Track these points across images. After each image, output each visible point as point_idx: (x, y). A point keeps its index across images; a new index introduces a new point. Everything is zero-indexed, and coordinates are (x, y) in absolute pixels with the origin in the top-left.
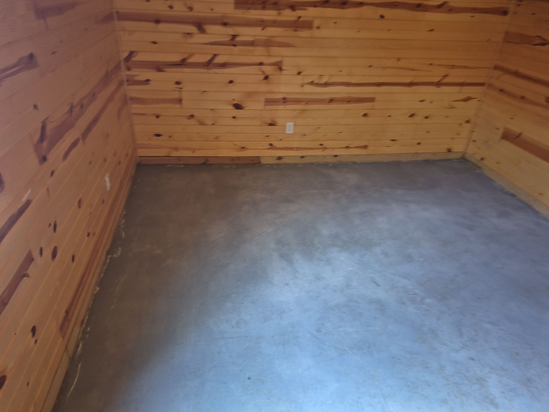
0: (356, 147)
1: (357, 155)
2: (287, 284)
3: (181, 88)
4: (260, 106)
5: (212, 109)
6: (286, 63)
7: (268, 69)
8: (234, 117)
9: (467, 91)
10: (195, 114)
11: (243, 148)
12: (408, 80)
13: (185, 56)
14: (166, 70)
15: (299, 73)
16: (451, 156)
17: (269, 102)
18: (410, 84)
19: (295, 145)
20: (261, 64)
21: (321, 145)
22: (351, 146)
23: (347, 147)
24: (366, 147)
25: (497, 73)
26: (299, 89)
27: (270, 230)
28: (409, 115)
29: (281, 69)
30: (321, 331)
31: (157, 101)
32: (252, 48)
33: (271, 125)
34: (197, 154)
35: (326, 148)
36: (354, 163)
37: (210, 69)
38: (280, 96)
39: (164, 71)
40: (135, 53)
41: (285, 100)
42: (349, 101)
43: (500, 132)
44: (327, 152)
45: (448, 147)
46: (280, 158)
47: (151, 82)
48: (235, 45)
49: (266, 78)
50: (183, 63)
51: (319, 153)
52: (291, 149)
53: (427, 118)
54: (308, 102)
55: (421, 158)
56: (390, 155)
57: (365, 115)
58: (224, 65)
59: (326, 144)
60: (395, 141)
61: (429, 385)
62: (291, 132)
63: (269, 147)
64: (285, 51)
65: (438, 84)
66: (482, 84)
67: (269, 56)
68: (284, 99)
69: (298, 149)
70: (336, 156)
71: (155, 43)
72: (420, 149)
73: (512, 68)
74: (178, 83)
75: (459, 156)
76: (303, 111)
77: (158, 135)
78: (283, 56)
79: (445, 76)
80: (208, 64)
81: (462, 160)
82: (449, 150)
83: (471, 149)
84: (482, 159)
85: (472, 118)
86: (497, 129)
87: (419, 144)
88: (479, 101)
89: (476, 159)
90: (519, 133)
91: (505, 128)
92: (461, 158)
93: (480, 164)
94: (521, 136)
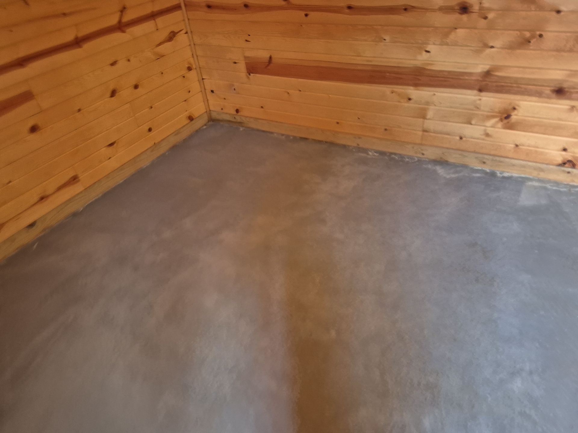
0: (60, 188)
1: (70, 200)
9: (165, 24)
12: (69, 37)
16: (198, 124)
18: (78, 42)
22: (48, 193)
23: (42, 199)
24: (74, 179)
28: (109, 94)
36: (75, 215)
43: (242, 66)
45: (187, 114)
53: (136, 87)
55: (164, 148)
56: (122, 168)
57: (34, 129)
60: (115, 145)
65: (121, 27)
66: (177, 7)
70: (32, 225)
72: (157, 136)
75: (205, 118)
79: (123, 10)
81: (211, 123)
82: (191, 118)
83: (215, 104)
84: (237, 111)
85: (191, 60)
86: (235, 63)
87: (150, 130)
88: (186, 33)
89: (230, 114)
90: (268, 59)
91: (246, 58)
92: (209, 121)
93: (238, 119)
94: (274, 60)
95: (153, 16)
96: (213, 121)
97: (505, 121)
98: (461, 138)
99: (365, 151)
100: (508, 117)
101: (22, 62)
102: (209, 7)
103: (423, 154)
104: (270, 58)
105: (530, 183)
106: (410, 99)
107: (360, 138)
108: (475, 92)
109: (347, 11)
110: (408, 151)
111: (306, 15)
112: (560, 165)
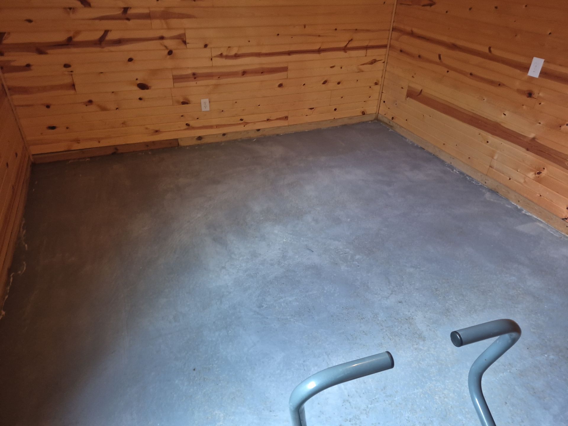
0: (277, 119)
1: (279, 127)
2: (224, 268)
3: (72, 72)
4: (170, 83)
5: (113, 92)
6: (190, 35)
7: (171, 44)
8: (140, 99)
9: (372, 54)
10: (93, 100)
11: (157, 131)
12: (317, 47)
13: (71, 34)
14: (49, 51)
15: (206, 46)
16: (366, 119)
17: (177, 79)
18: (319, 51)
19: (214, 122)
20: (162, 38)
21: (241, 120)
22: (271, 119)
23: (268, 120)
24: (286, 118)
25: (395, 34)
26: (209, 63)
27: (199, 215)
28: (322, 82)
29: (185, 42)
30: (263, 306)
31: (44, 89)
32: (149, 21)
33: (183, 103)
34: (104, 143)
35: (247, 123)
36: (278, 135)
37: (103, 48)
38: (190, 72)
39: (45, 53)
40: (6, 35)
41: (195, 76)
42: (262, 72)
43: (405, 92)
44: (248, 127)
45: (362, 110)
46: (200, 138)
47: (32, 68)
48: (128, 19)
49: (170, 53)
50: (69, 43)
51: (241, 128)
52: (211, 127)
53: (339, 83)
54: (220, 76)
55: (339, 123)
56: (310, 123)
57: (280, 85)
58: (119, 42)
59: (246, 119)
60: (313, 110)
61: (366, 334)
62: (208, 109)
63: (186, 127)
64: (186, 23)
65: (345, 49)
66: (385, 46)
67: (169, 29)
68: (194, 74)
69: (218, 126)
70: (258, 130)
71: (30, 21)
72: (337, 115)
73: (408, 29)
74: (67, 66)
75: (374, 117)
76: (216, 86)
77: (53, 128)
78: (185, 29)
79: (350, 41)
80: (101, 42)
82: (363, 113)
83: (383, 110)
84: (393, 118)
85: (380, 79)
86: (402, 88)
87: (335, 110)
88: (384, 62)
89: (388, 119)
90: (420, 91)
91: (409, 86)
92: (375, 120)
93: (391, 124)
94: (422, 93)
95: (367, 48)
96: (377, 120)
97: (537, 175)
98: (510, 179)
99: (452, 168)
100: (539, 173)
101: (289, 53)
102: (401, 51)
103: (485, 183)
104: (421, 90)
105: (538, 224)
106: (488, 142)
107: (453, 159)
108: (524, 150)
109: (469, 75)
110: (477, 177)
111: (448, 72)
112: (563, 219)
